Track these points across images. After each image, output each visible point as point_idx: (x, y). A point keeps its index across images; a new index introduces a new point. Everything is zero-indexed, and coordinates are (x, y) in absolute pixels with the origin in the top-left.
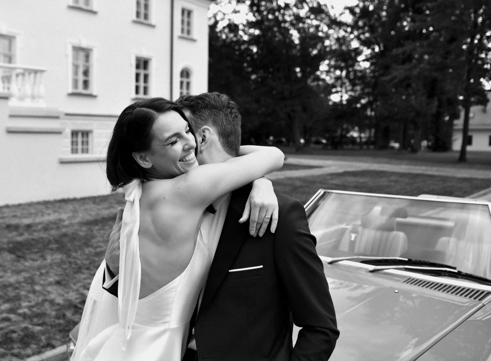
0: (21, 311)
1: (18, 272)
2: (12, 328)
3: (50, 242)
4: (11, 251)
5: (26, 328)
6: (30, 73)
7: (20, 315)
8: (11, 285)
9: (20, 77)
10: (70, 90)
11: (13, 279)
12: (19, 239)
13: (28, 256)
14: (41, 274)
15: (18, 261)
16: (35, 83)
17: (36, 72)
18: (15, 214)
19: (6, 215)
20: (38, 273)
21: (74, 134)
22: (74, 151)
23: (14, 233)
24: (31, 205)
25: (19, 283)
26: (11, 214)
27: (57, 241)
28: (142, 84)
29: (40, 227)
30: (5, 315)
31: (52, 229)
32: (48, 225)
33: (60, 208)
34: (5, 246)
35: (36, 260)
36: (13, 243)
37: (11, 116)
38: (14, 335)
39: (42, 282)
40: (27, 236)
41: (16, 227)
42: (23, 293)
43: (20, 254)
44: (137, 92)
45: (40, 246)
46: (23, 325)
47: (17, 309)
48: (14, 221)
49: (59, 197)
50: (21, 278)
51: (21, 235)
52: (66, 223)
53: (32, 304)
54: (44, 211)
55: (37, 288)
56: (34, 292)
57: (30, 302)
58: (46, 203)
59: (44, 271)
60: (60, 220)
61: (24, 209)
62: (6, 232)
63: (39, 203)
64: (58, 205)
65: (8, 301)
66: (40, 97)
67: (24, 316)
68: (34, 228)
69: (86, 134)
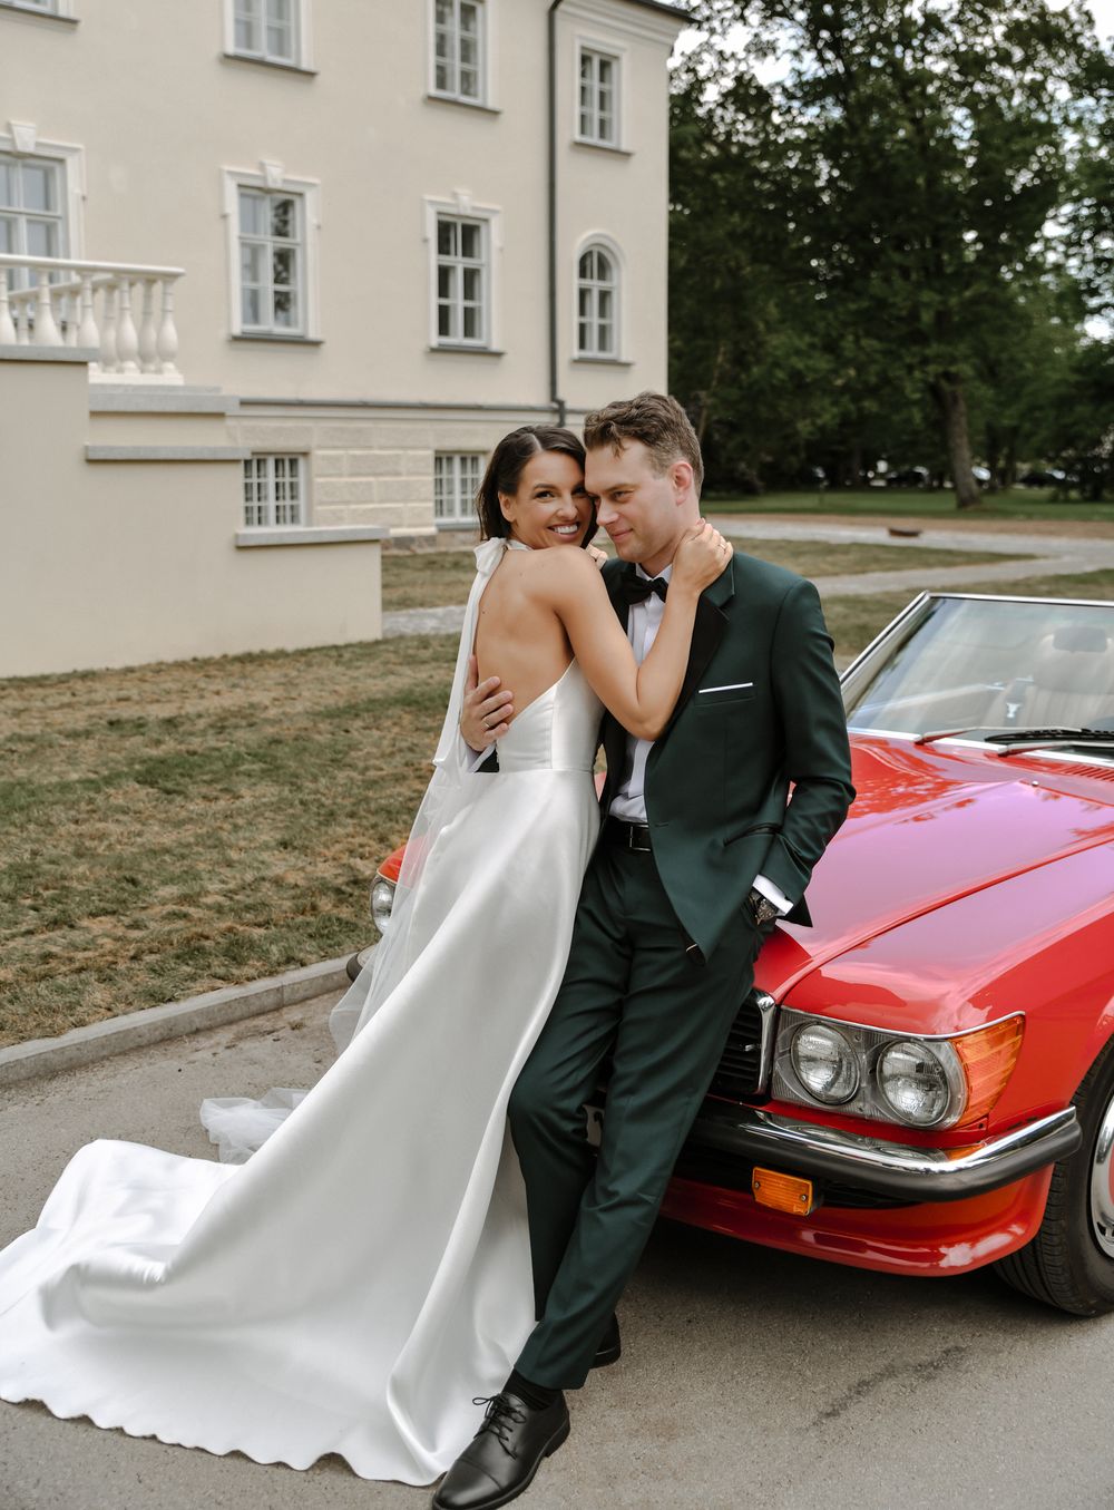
0: (209, 900)
1: (179, 824)
2: (199, 930)
3: (238, 757)
4: (147, 779)
5: (230, 930)
6: (132, 284)
7: (209, 907)
8: (167, 851)
10: (238, 327)
11: (168, 839)
12: (154, 752)
13: (192, 789)
14: (237, 827)
15: (170, 802)
16: (147, 314)
17: (150, 279)
18: (123, 693)
19: (97, 697)
20: (228, 826)
21: (253, 462)
22: (254, 516)
23: (138, 739)
25: (188, 845)
26: (113, 695)
27: (257, 756)
28: (458, 301)
29: (202, 723)
30: (171, 907)
31: (237, 727)
32: (223, 719)
33: (244, 676)
34: (125, 769)
35: (217, 799)
36: (143, 762)
37: (96, 414)
38: (207, 943)
39: (242, 843)
40: (171, 746)
41: (140, 725)
42: (201, 866)
43: (170, 785)
44: (444, 328)
45: (219, 766)
46: (223, 925)
47: (199, 894)
48: (127, 712)
49: (236, 649)
50: (188, 834)
51: (158, 743)
52: (272, 712)
53: (232, 886)
54: (202, 684)
55: (234, 855)
56: (230, 864)
57: (223, 882)
58: (202, 665)
59: (240, 821)
60: (253, 706)
61: (142, 680)
62: (114, 736)
64: (237, 668)
65: (171, 880)
66: (165, 355)
67: (219, 909)
68: (187, 727)
69: (288, 461)
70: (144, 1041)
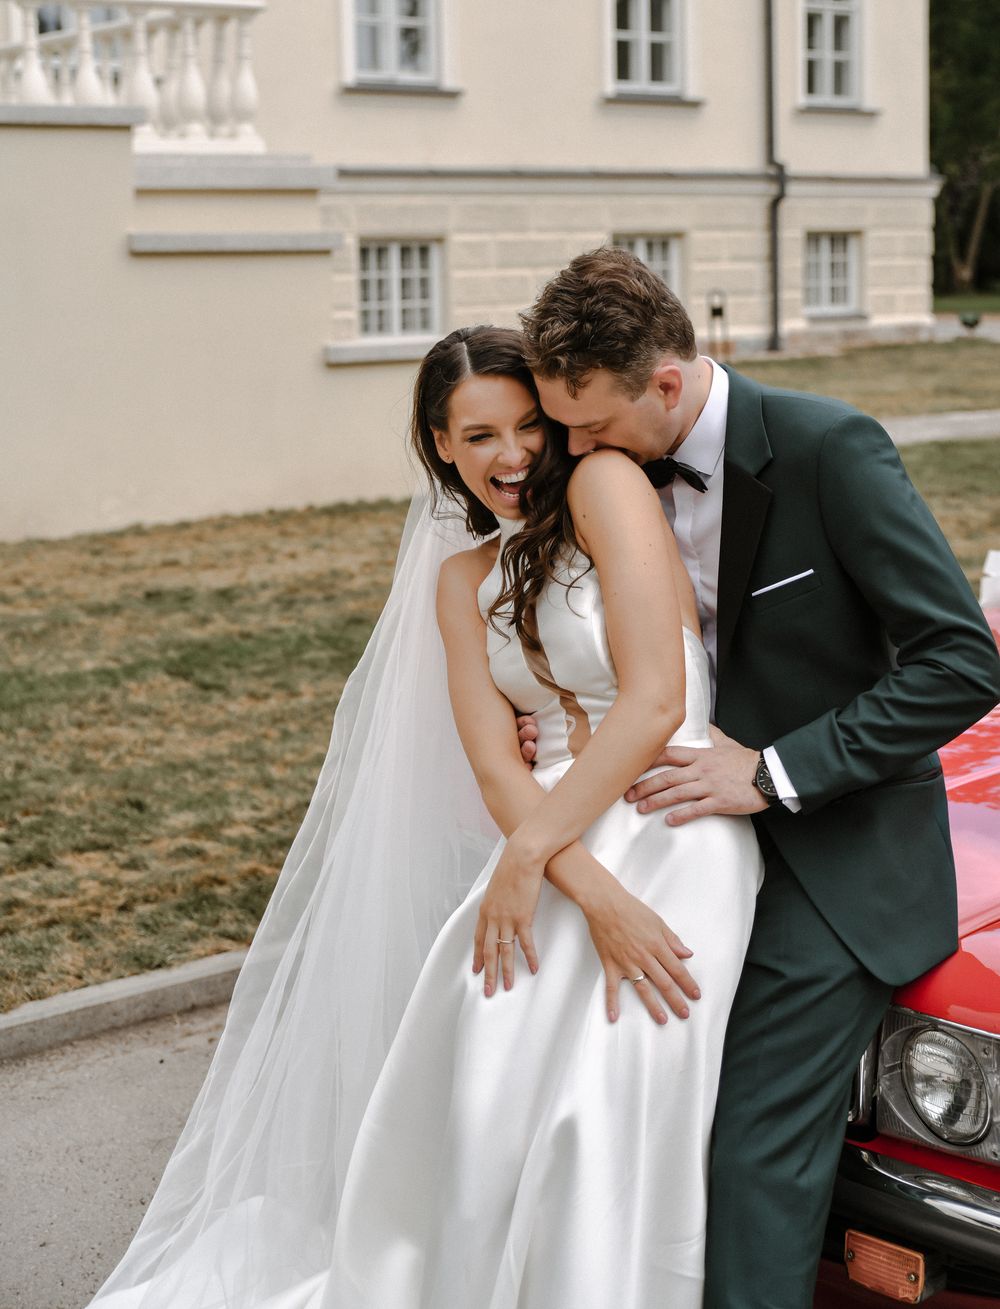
0: (232, 832)
1: (213, 729)
2: (212, 872)
3: (304, 641)
4: (177, 671)
5: (254, 872)
6: (198, 23)
7: (231, 842)
8: (191, 765)
9: (161, 38)
10: (351, 75)
11: (195, 750)
12: (197, 634)
13: (236, 684)
14: (286, 735)
15: (206, 700)
16: (218, 61)
17: (222, 16)
18: (171, 556)
19: (137, 560)
20: (275, 733)
21: (371, 250)
22: (372, 321)
23: (180, 617)
24: (222, 524)
25: (219, 759)
26: (158, 558)
27: (328, 640)
28: (641, 34)
29: (265, 596)
30: (184, 841)
31: (309, 601)
32: (293, 590)
33: (331, 534)
34: (155, 656)
35: (266, 696)
36: (179, 646)
37: (142, 193)
38: (221, 891)
39: (289, 757)
40: (220, 626)
41: (184, 598)
42: (232, 786)
43: (208, 678)
44: (623, 70)
45: (276, 653)
46: (246, 866)
47: (221, 824)
48: (171, 581)
49: (326, 497)
50: (221, 744)
51: (204, 621)
52: (358, 583)
53: (266, 813)
54: (274, 544)
55: (275, 772)
56: (268, 784)
57: (255, 808)
58: (279, 519)
59: (292, 727)
60: (335, 574)
61: (199, 538)
62: (149, 613)
63: (252, 519)
64: (323, 523)
65: (189, 805)
66: (241, 115)
67: (245, 845)
68: (246, 601)
69: (418, 249)
70: (120, 1021)
